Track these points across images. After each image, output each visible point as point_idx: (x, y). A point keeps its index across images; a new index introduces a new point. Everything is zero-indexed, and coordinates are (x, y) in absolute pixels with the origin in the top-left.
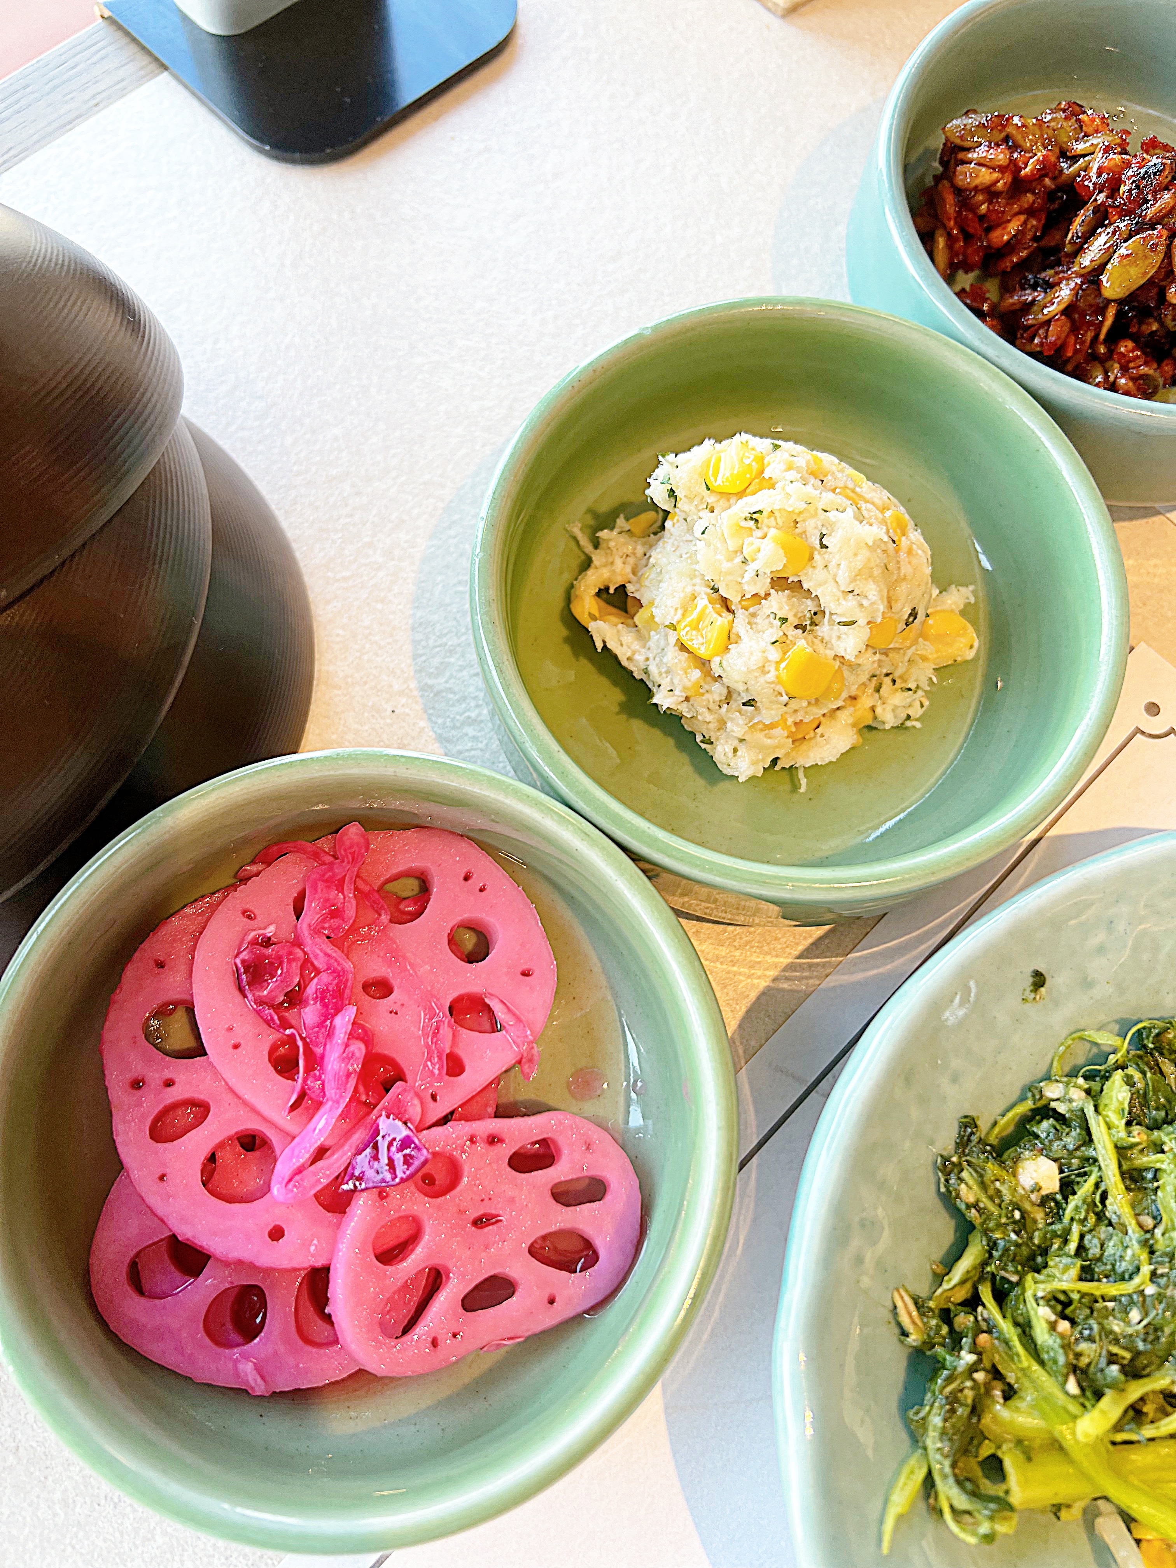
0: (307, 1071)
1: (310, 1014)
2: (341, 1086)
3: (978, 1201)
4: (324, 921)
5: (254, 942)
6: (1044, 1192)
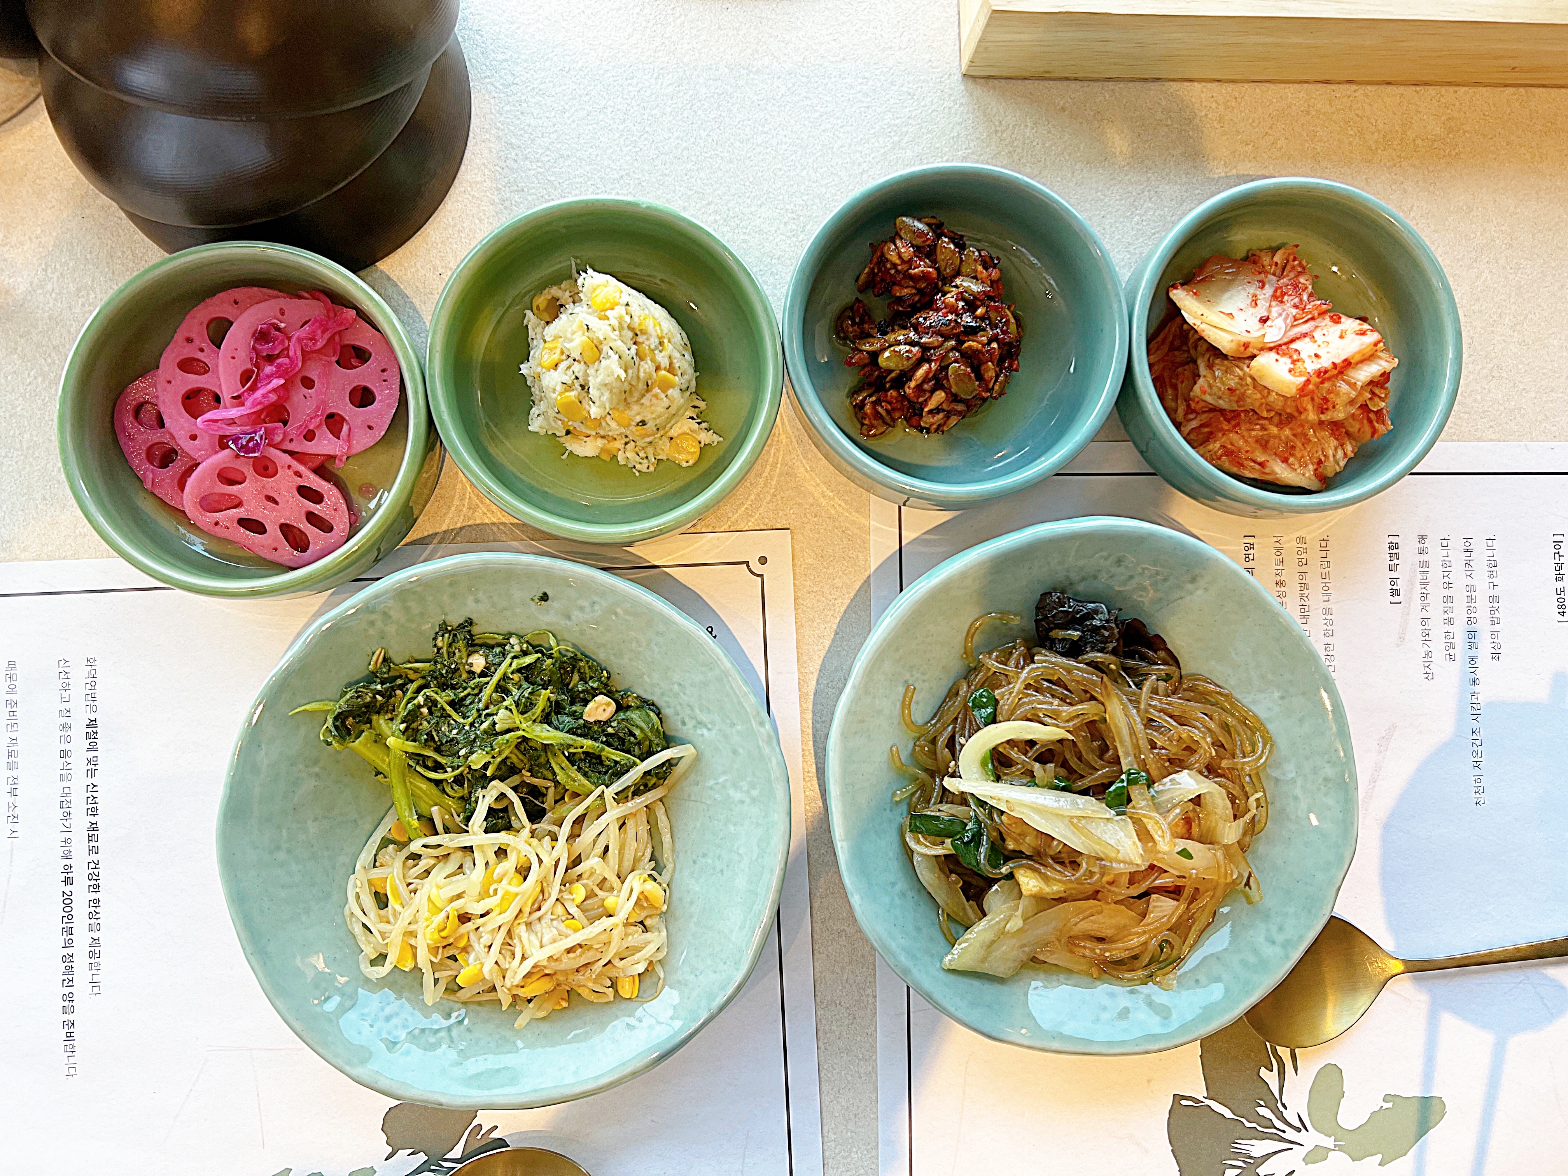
0: (248, 389)
1: (268, 369)
2: (254, 405)
3: (441, 648)
4: (306, 339)
5: (273, 324)
6: (472, 669)
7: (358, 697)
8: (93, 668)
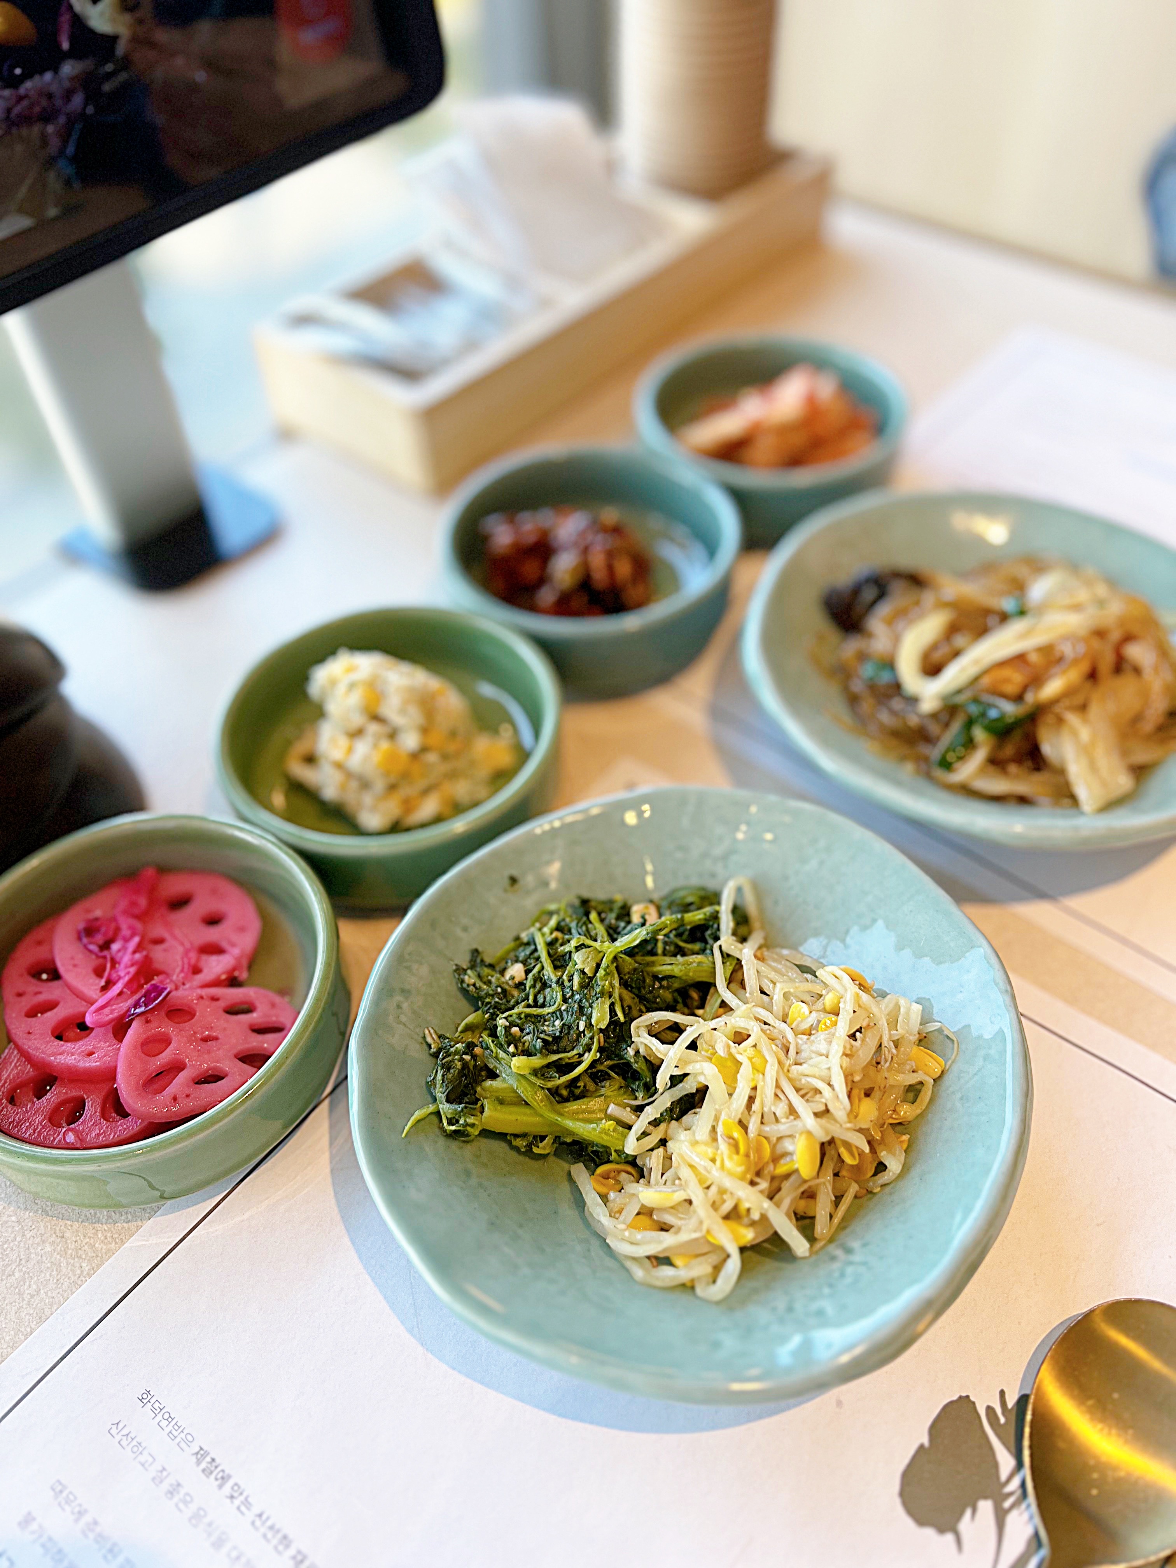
0: (111, 971)
3: (475, 983)
5: (90, 921)
6: (517, 980)
7: (449, 1069)
8: (152, 1401)
